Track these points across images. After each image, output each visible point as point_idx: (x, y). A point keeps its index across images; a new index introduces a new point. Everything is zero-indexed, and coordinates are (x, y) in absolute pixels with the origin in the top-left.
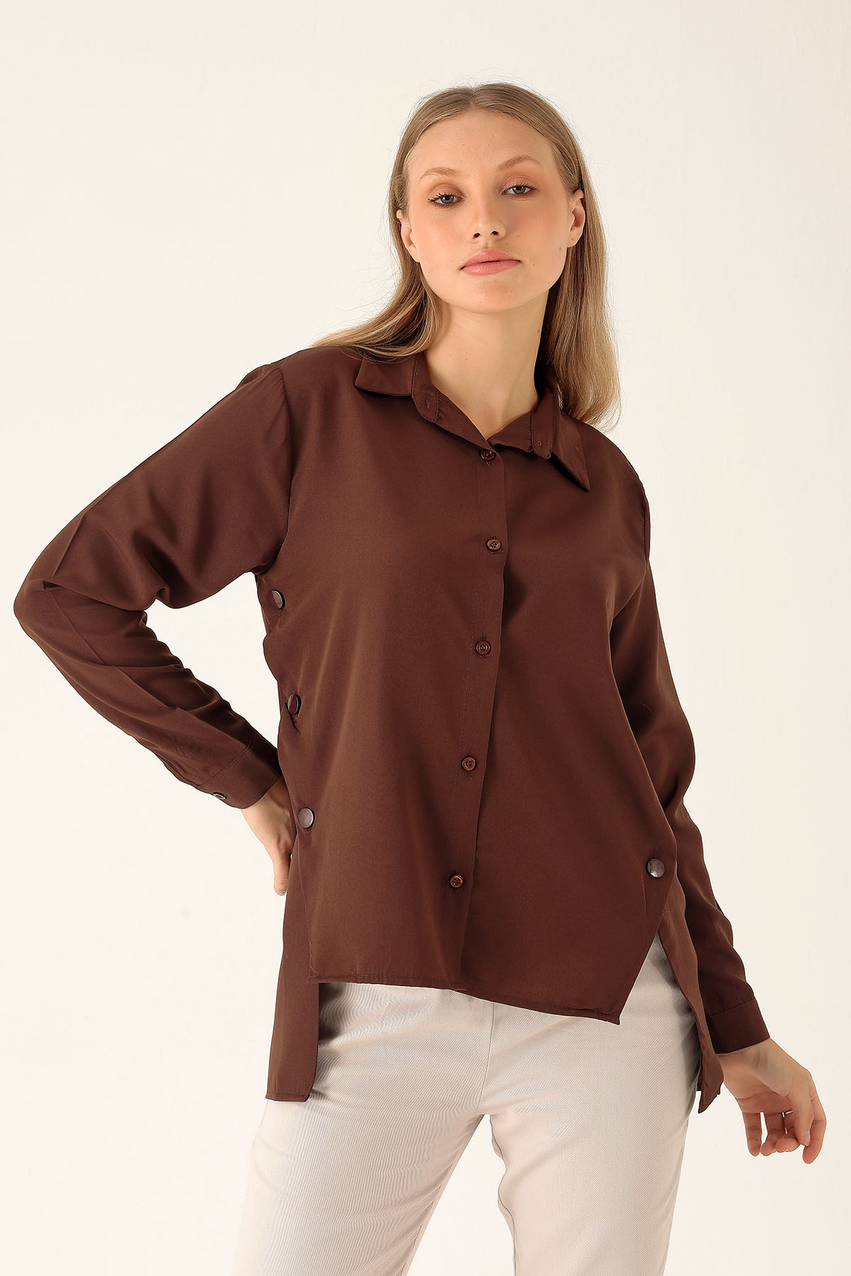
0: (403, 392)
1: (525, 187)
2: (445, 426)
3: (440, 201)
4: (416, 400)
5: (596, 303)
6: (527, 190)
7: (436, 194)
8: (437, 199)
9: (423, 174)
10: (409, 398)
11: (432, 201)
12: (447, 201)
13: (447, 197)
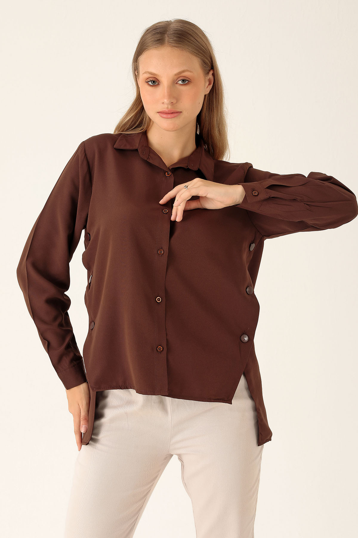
0: (135, 148)
1: (186, 80)
2: (151, 161)
3: (150, 83)
4: (139, 151)
5: (217, 115)
6: (187, 82)
7: (149, 80)
8: (149, 82)
9: (144, 72)
10: (137, 150)
11: (147, 82)
12: (153, 83)
13: (154, 82)
